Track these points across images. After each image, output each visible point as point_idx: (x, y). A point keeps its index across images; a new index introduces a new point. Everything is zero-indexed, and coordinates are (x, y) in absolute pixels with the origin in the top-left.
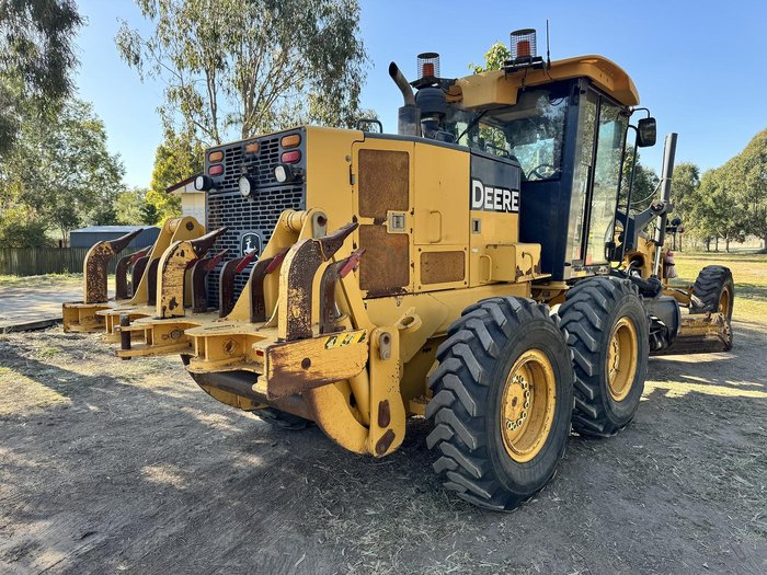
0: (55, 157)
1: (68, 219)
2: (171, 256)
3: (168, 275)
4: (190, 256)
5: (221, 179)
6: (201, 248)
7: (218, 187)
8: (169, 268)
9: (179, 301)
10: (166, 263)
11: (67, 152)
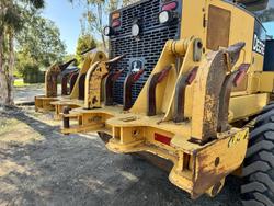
0: (42, 41)
1: (47, 64)
2: (94, 70)
3: (92, 83)
4: (105, 71)
5: (119, 29)
6: (111, 66)
7: (117, 34)
8: (93, 78)
9: (98, 99)
10: (91, 75)
11: (46, 40)
